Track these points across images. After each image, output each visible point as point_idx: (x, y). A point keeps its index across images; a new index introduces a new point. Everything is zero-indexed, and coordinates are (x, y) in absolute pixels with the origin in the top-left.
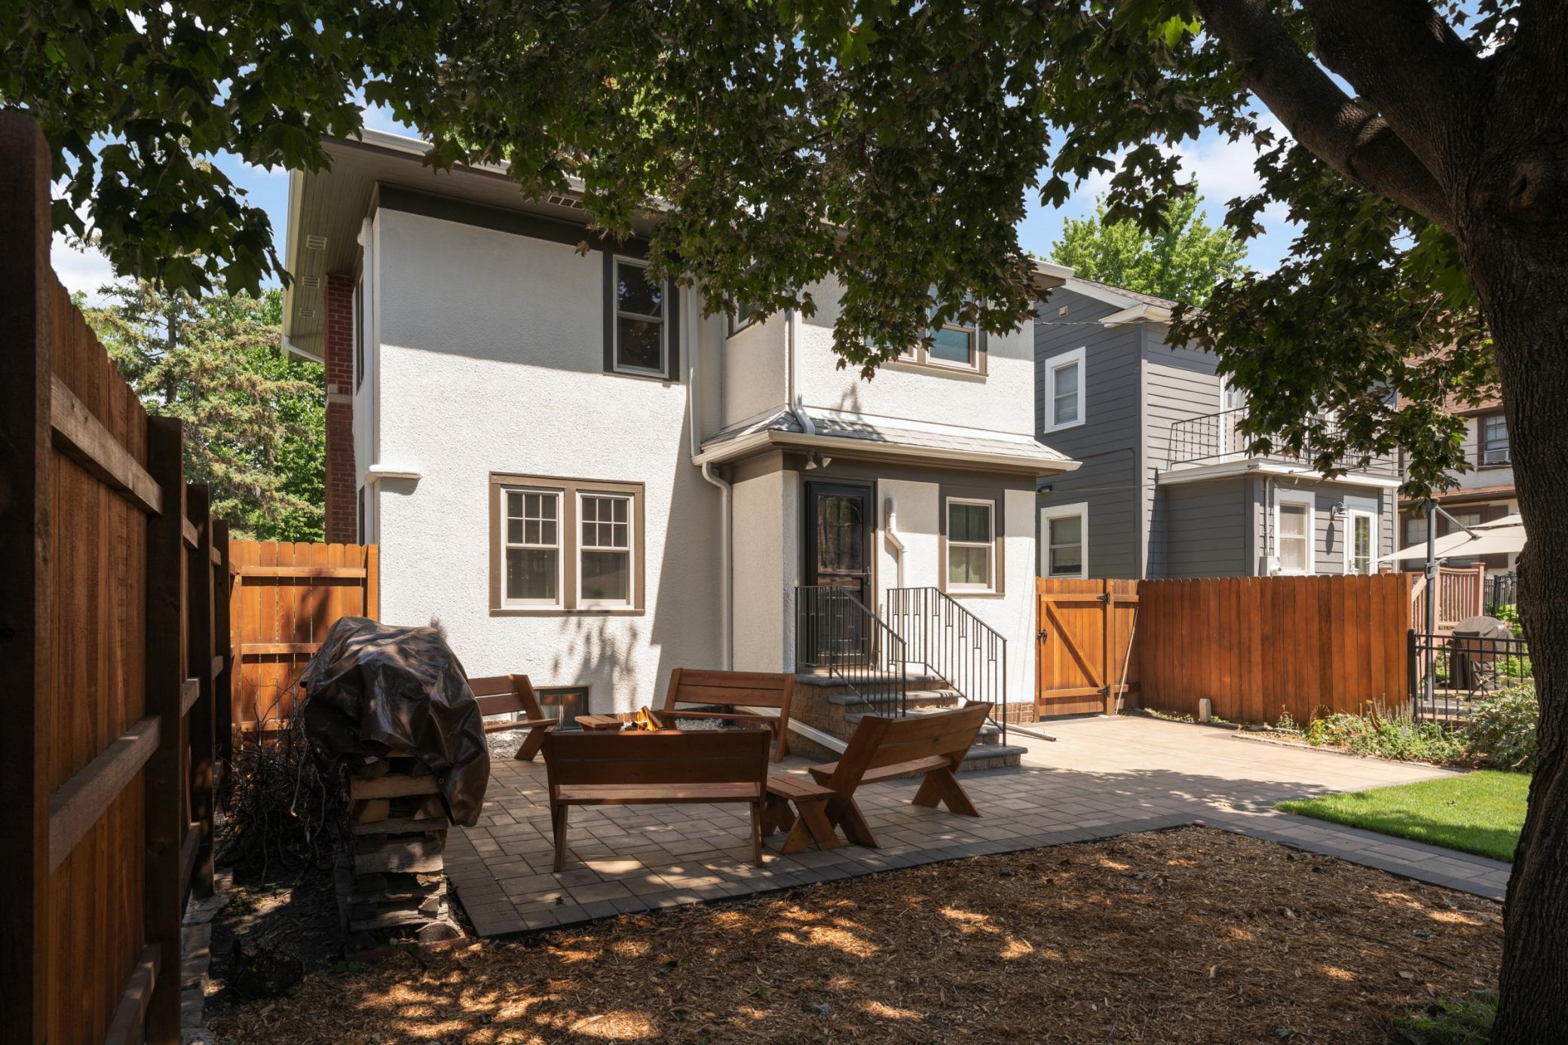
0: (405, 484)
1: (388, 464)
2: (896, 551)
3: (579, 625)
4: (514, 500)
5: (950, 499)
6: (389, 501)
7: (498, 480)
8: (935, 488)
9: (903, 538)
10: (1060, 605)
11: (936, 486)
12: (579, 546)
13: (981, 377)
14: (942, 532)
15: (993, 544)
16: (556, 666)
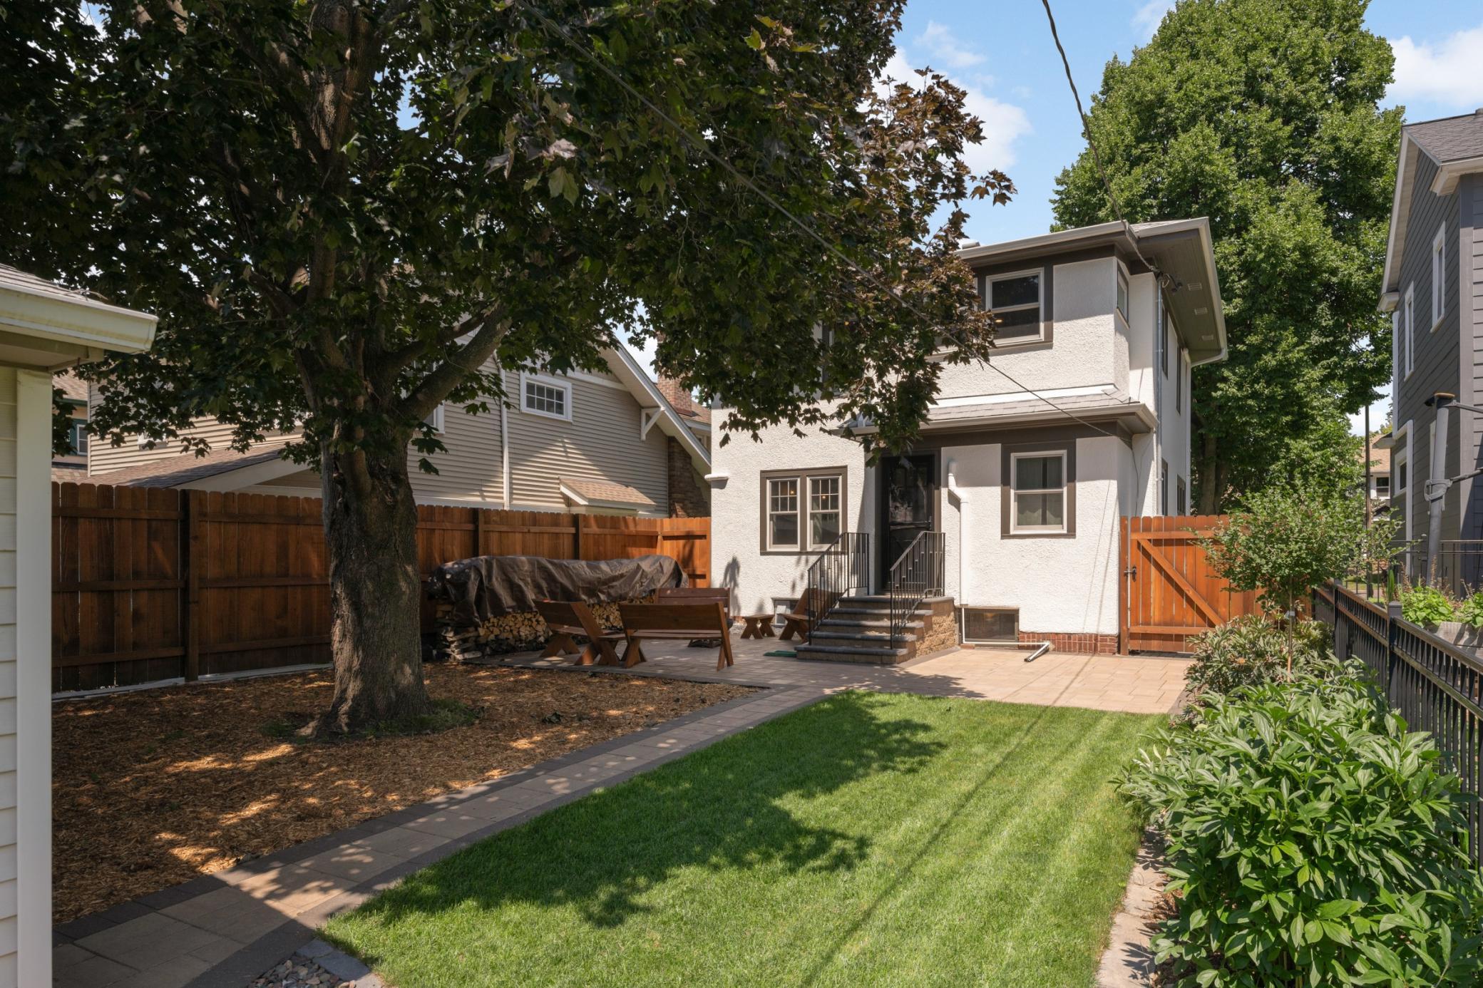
0: (721, 483)
1: (715, 473)
2: (955, 501)
3: (807, 561)
4: (774, 485)
5: (1014, 456)
6: (715, 492)
7: (765, 475)
8: (997, 448)
9: (961, 492)
10: (1157, 543)
11: (999, 445)
12: (809, 511)
13: (1047, 344)
14: (1005, 482)
15: (1065, 490)
16: (794, 587)
